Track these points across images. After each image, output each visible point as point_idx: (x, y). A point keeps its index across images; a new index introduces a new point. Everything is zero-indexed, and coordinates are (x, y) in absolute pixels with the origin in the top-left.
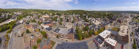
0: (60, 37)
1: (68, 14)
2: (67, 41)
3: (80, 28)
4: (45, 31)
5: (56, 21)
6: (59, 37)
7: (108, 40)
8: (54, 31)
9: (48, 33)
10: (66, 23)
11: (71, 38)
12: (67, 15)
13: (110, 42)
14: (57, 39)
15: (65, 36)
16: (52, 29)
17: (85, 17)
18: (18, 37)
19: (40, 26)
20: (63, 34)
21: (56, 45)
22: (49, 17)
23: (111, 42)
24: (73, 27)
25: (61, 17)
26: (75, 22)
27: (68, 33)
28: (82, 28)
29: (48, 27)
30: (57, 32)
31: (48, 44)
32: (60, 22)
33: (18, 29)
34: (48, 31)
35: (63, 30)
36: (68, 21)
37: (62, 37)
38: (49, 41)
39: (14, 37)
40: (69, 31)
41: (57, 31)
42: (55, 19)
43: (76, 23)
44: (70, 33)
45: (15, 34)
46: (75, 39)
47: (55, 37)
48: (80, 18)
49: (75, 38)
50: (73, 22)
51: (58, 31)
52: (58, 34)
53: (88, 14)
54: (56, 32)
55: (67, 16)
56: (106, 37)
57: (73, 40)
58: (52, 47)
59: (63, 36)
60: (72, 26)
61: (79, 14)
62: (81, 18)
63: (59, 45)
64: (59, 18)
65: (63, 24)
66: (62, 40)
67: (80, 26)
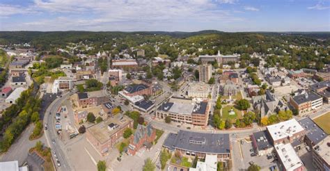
0: (174, 121)
1: (200, 50)
2: (189, 128)
3: (227, 100)
4: (136, 110)
5: (161, 78)
6: (172, 122)
7: (283, 150)
8: (159, 109)
9: (142, 113)
10: (190, 84)
11: (199, 123)
12: (197, 55)
13: (286, 157)
14: (167, 124)
15: (185, 118)
16: (151, 103)
17: (256, 62)
18: (72, 137)
19: (117, 97)
20: (181, 114)
21: (165, 136)
22: (136, 63)
23: (288, 158)
24: (210, 96)
25: (175, 64)
26: (219, 82)
27: (193, 113)
28: (235, 100)
29: (142, 98)
30: (166, 111)
31: (149, 133)
32: (174, 83)
33: (57, 118)
34: (141, 109)
35: (181, 105)
36: (197, 76)
37: (179, 122)
38: (151, 129)
39: (60, 142)
40: (195, 108)
41: (166, 109)
42: (157, 72)
43: (221, 84)
44: (196, 112)
45: (58, 134)
46: (210, 126)
47: (163, 120)
48: (237, 65)
49: (208, 124)
50: (211, 82)
51: (169, 109)
52: (168, 115)
53: (268, 53)
54: (163, 110)
55: (196, 59)
56: (281, 137)
57: (203, 129)
58: (158, 138)
59: (181, 118)
60: (207, 94)
61: (238, 53)
62: (242, 66)
63: (171, 134)
64: (170, 67)
65: (181, 88)
66: (178, 126)
67: (229, 94)
